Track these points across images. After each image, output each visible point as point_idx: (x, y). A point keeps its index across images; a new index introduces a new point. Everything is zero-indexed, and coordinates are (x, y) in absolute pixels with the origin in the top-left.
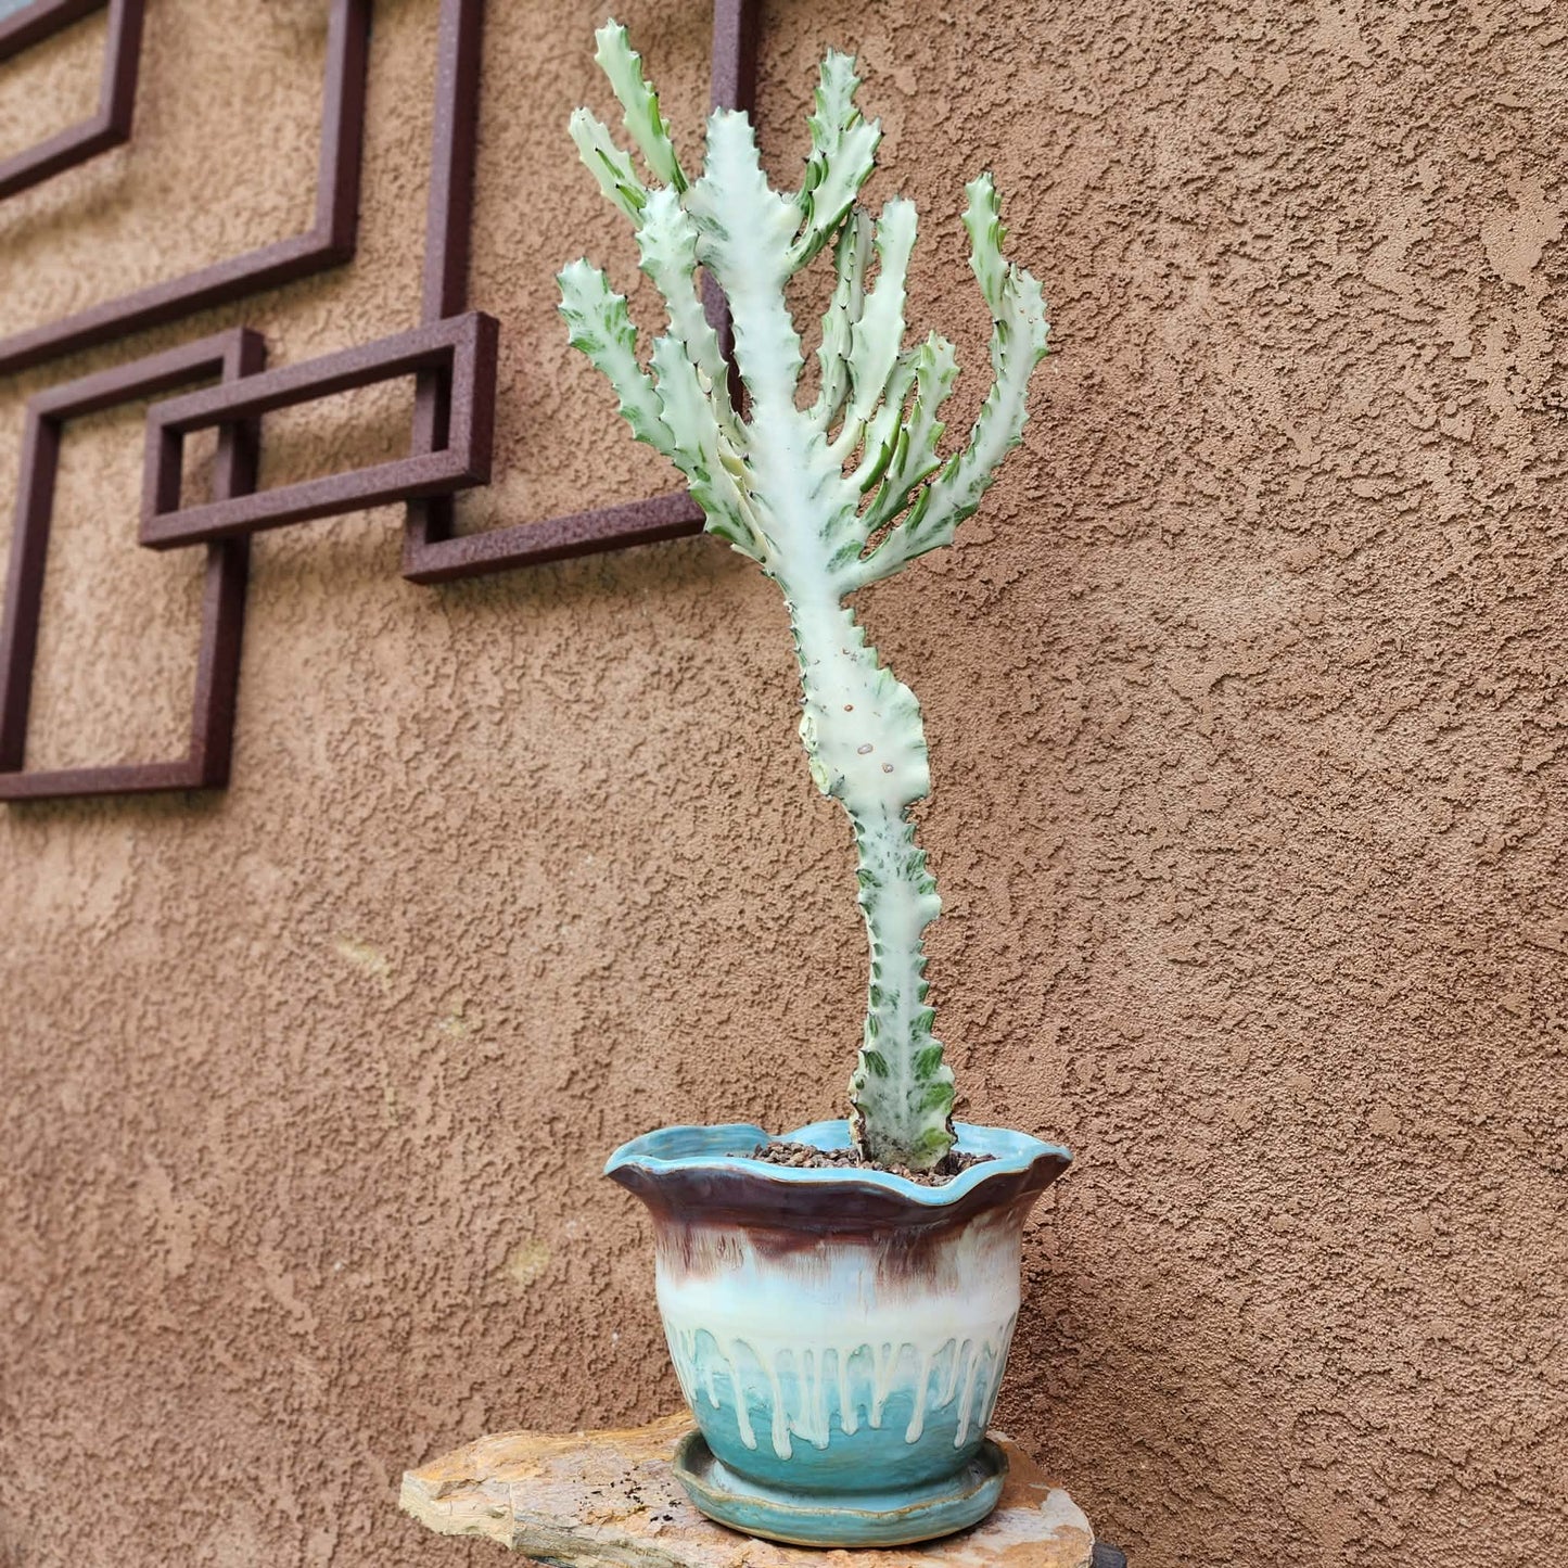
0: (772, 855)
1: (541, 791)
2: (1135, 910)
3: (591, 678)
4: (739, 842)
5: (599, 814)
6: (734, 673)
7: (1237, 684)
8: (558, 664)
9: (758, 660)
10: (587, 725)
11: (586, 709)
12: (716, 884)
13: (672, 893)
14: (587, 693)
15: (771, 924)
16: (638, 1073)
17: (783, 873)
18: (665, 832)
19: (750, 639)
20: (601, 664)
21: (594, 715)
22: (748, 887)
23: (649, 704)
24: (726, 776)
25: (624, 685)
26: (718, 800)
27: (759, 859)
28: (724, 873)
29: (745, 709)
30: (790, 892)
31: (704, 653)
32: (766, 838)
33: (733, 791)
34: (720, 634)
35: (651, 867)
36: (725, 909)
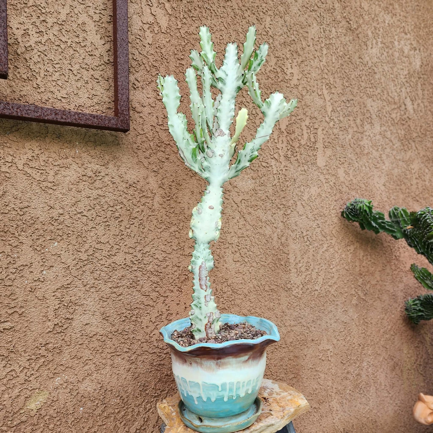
0: (135, 240)
1: (27, 217)
2: (227, 251)
3: (52, 173)
4: (123, 237)
5: (60, 227)
6: (117, 180)
7: (244, 201)
8: (32, 164)
9: (127, 177)
10: (51, 191)
11: (50, 185)
12: (114, 251)
13: (97, 255)
14: (50, 178)
15: (136, 262)
16: (85, 319)
17: (138, 246)
18: (92, 234)
19: (123, 170)
20: (56, 168)
21: (55, 188)
22: (127, 251)
23: (81, 186)
24: (117, 214)
25: (68, 178)
26: (113, 223)
27: (130, 242)
28: (118, 247)
29: (122, 193)
30: (142, 252)
31: (105, 172)
32: (132, 235)
33: (120, 220)
34: (111, 166)
35: (87, 246)
36: (119, 259)
